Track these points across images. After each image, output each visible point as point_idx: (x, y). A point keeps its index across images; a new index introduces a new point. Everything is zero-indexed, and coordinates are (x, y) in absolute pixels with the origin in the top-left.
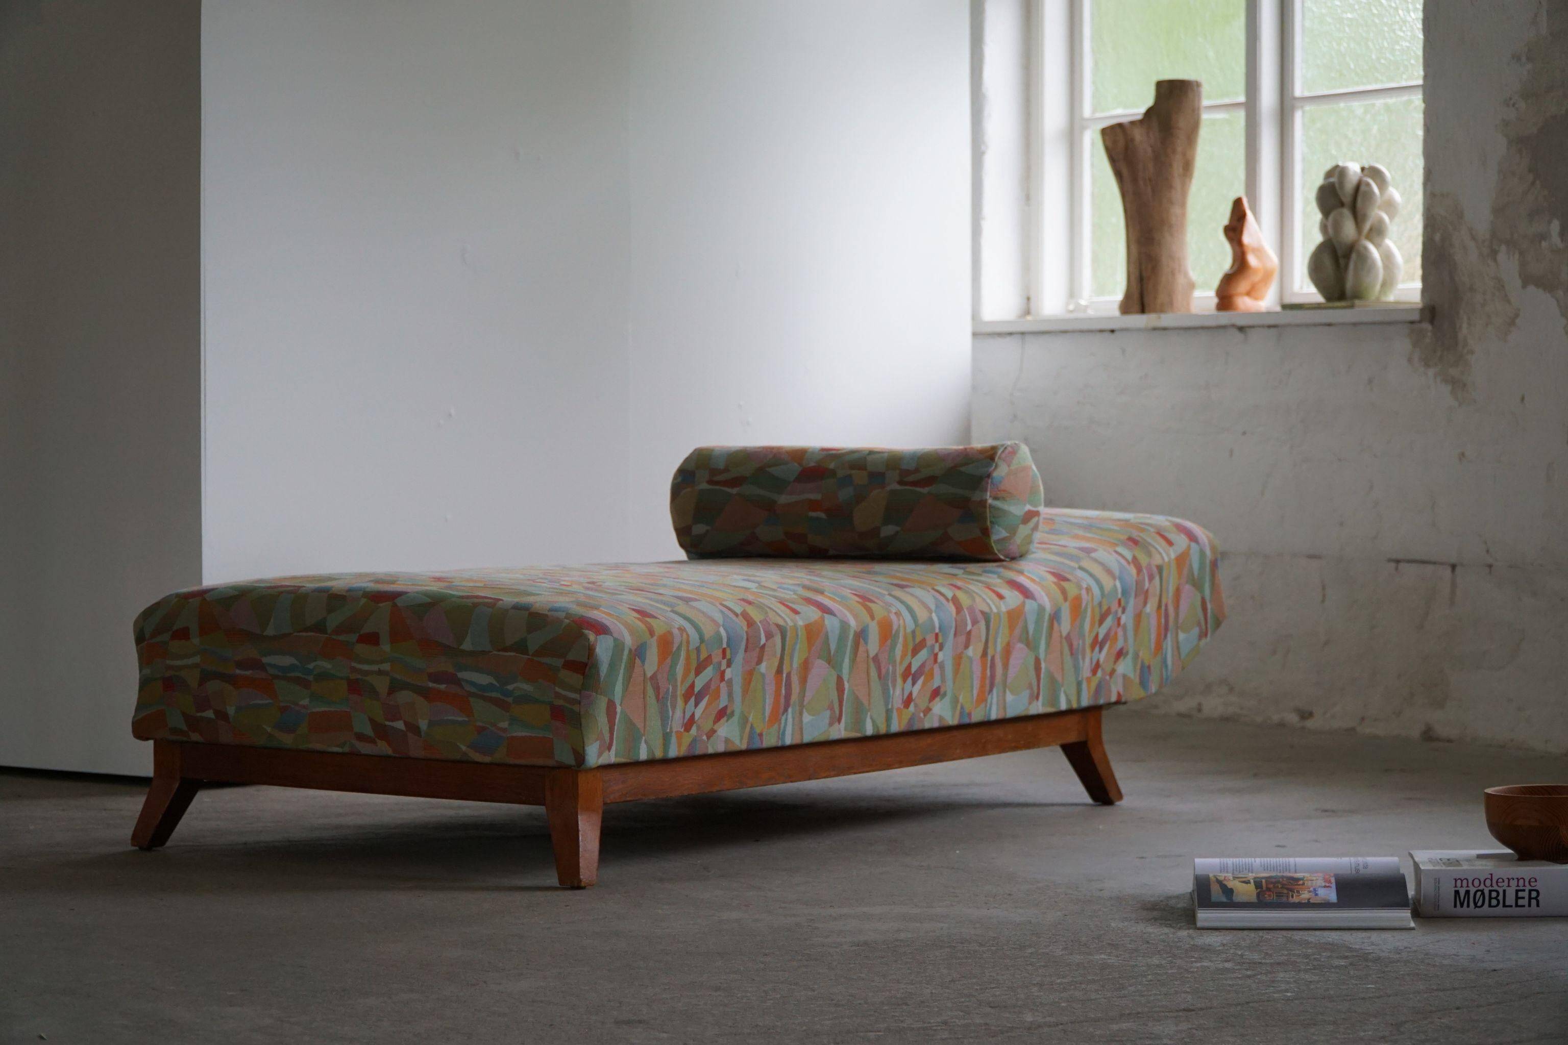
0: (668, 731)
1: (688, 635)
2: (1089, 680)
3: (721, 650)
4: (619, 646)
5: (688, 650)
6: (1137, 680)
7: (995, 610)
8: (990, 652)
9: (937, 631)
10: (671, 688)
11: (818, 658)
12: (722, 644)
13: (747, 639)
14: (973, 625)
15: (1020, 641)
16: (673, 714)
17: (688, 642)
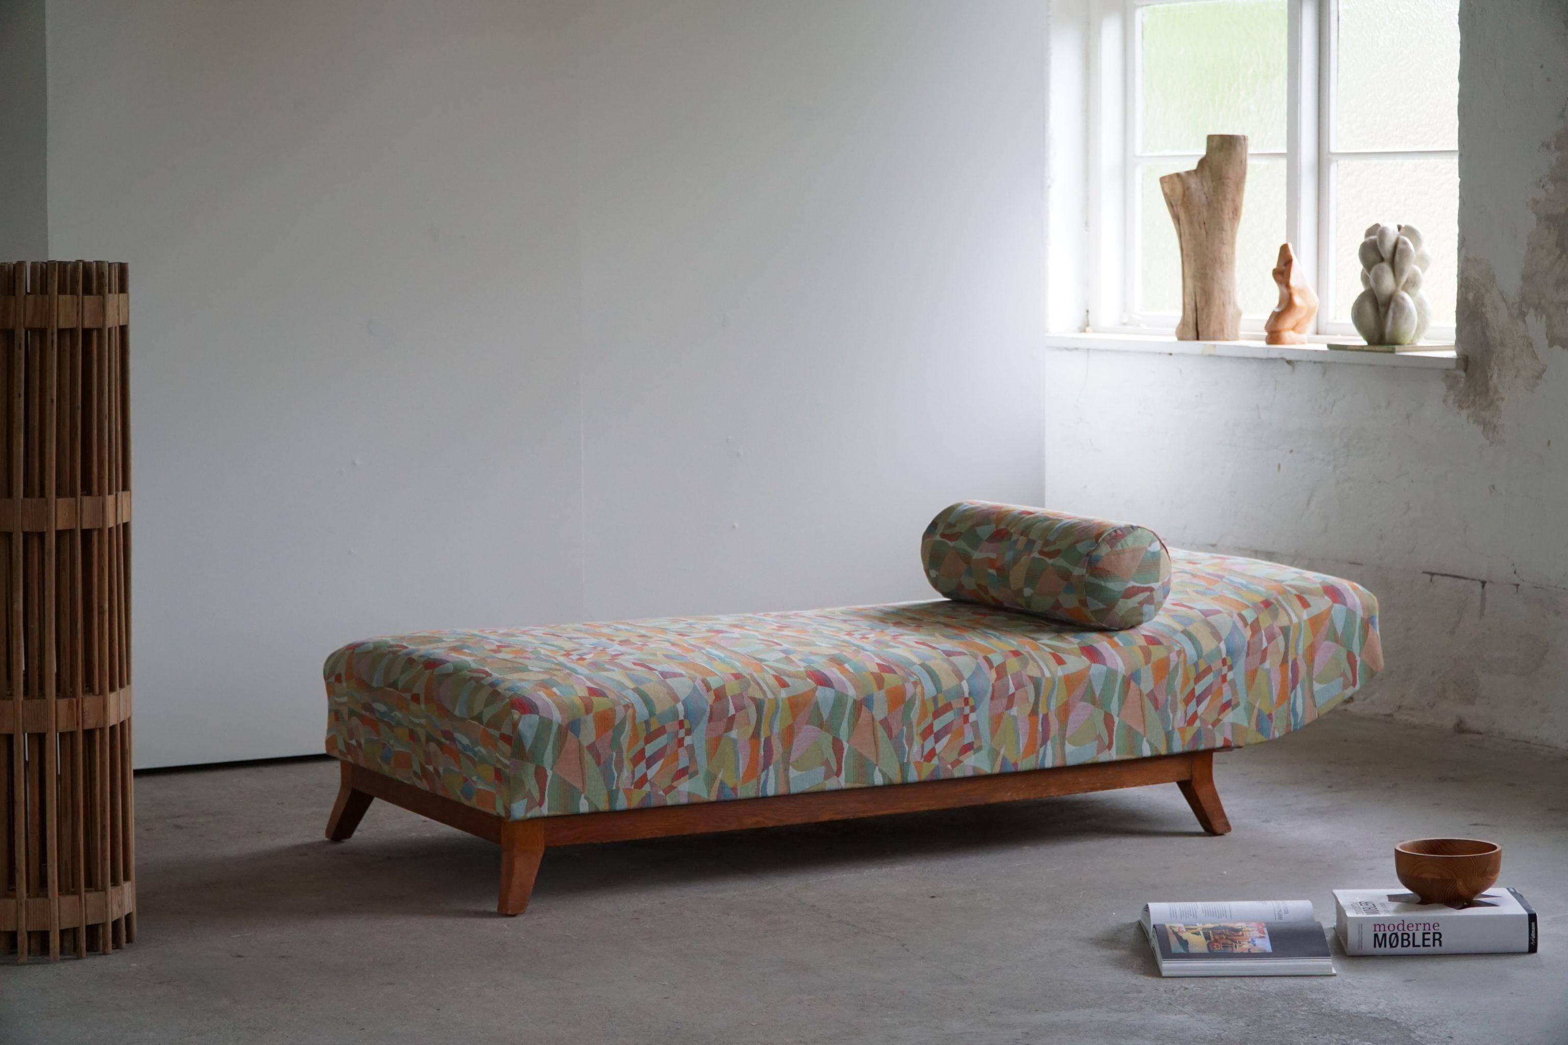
0: (614, 788)
1: (634, 711)
2: (1182, 730)
3: (676, 722)
4: (546, 724)
5: (634, 725)
6: (1253, 727)
7: (1048, 674)
8: (1041, 711)
9: (966, 695)
10: (614, 756)
11: (806, 724)
12: (678, 717)
13: (711, 712)
14: (1016, 689)
15: (1083, 699)
16: (618, 777)
17: (634, 718)
